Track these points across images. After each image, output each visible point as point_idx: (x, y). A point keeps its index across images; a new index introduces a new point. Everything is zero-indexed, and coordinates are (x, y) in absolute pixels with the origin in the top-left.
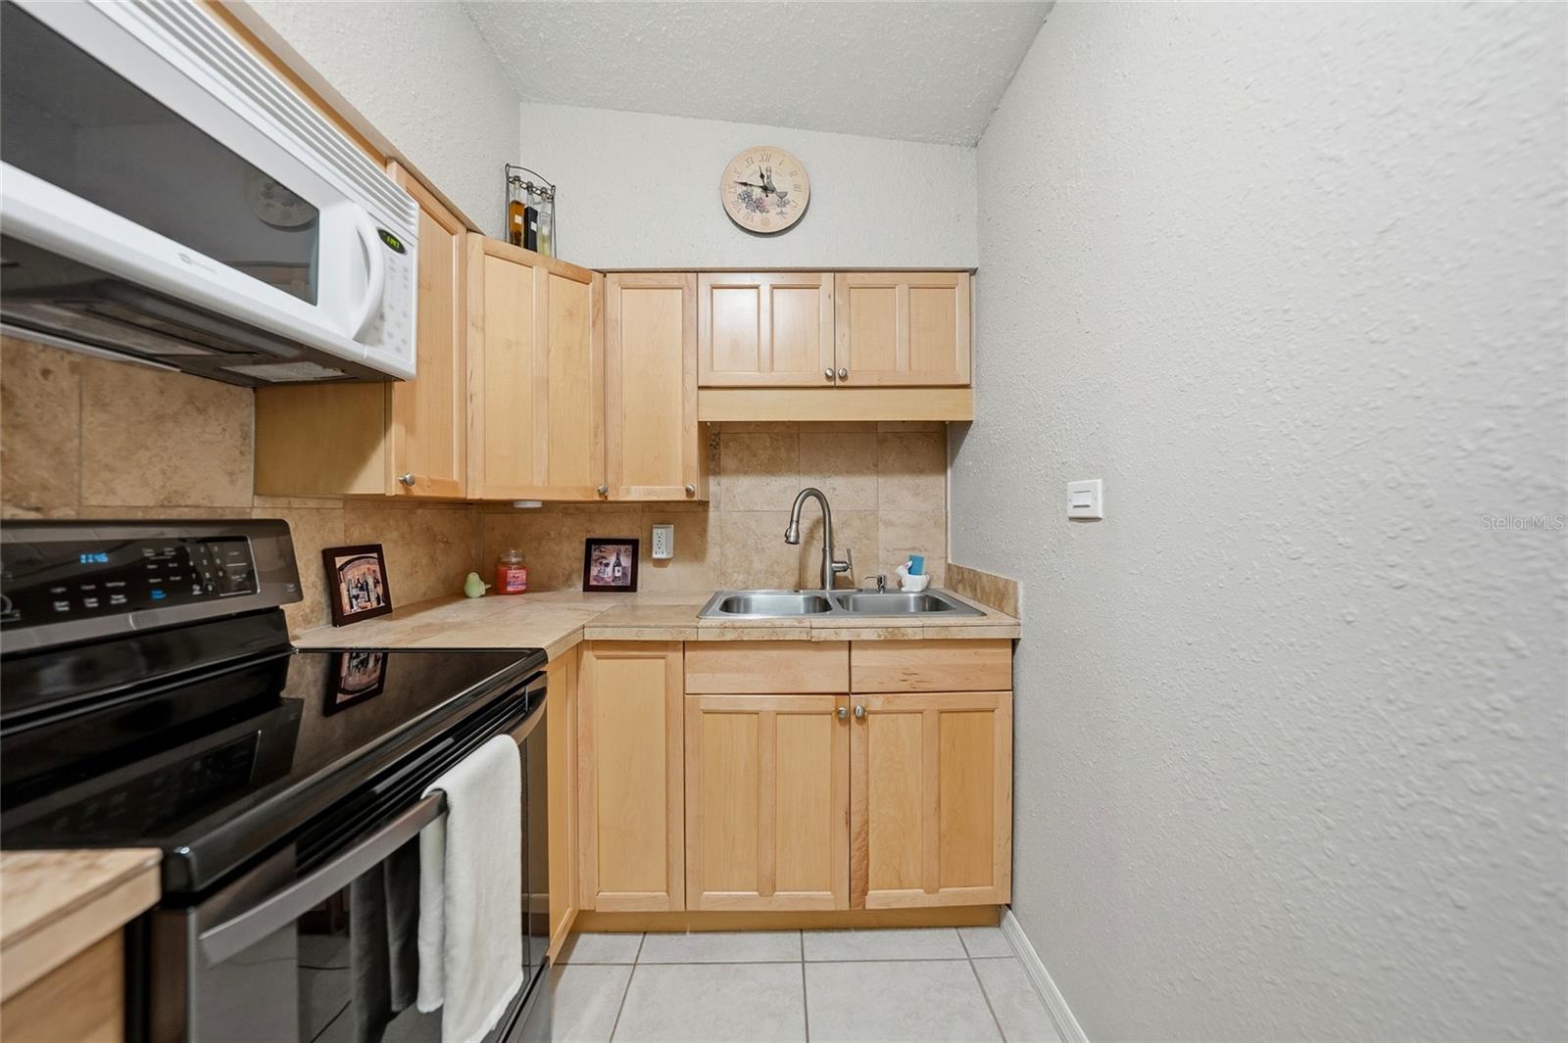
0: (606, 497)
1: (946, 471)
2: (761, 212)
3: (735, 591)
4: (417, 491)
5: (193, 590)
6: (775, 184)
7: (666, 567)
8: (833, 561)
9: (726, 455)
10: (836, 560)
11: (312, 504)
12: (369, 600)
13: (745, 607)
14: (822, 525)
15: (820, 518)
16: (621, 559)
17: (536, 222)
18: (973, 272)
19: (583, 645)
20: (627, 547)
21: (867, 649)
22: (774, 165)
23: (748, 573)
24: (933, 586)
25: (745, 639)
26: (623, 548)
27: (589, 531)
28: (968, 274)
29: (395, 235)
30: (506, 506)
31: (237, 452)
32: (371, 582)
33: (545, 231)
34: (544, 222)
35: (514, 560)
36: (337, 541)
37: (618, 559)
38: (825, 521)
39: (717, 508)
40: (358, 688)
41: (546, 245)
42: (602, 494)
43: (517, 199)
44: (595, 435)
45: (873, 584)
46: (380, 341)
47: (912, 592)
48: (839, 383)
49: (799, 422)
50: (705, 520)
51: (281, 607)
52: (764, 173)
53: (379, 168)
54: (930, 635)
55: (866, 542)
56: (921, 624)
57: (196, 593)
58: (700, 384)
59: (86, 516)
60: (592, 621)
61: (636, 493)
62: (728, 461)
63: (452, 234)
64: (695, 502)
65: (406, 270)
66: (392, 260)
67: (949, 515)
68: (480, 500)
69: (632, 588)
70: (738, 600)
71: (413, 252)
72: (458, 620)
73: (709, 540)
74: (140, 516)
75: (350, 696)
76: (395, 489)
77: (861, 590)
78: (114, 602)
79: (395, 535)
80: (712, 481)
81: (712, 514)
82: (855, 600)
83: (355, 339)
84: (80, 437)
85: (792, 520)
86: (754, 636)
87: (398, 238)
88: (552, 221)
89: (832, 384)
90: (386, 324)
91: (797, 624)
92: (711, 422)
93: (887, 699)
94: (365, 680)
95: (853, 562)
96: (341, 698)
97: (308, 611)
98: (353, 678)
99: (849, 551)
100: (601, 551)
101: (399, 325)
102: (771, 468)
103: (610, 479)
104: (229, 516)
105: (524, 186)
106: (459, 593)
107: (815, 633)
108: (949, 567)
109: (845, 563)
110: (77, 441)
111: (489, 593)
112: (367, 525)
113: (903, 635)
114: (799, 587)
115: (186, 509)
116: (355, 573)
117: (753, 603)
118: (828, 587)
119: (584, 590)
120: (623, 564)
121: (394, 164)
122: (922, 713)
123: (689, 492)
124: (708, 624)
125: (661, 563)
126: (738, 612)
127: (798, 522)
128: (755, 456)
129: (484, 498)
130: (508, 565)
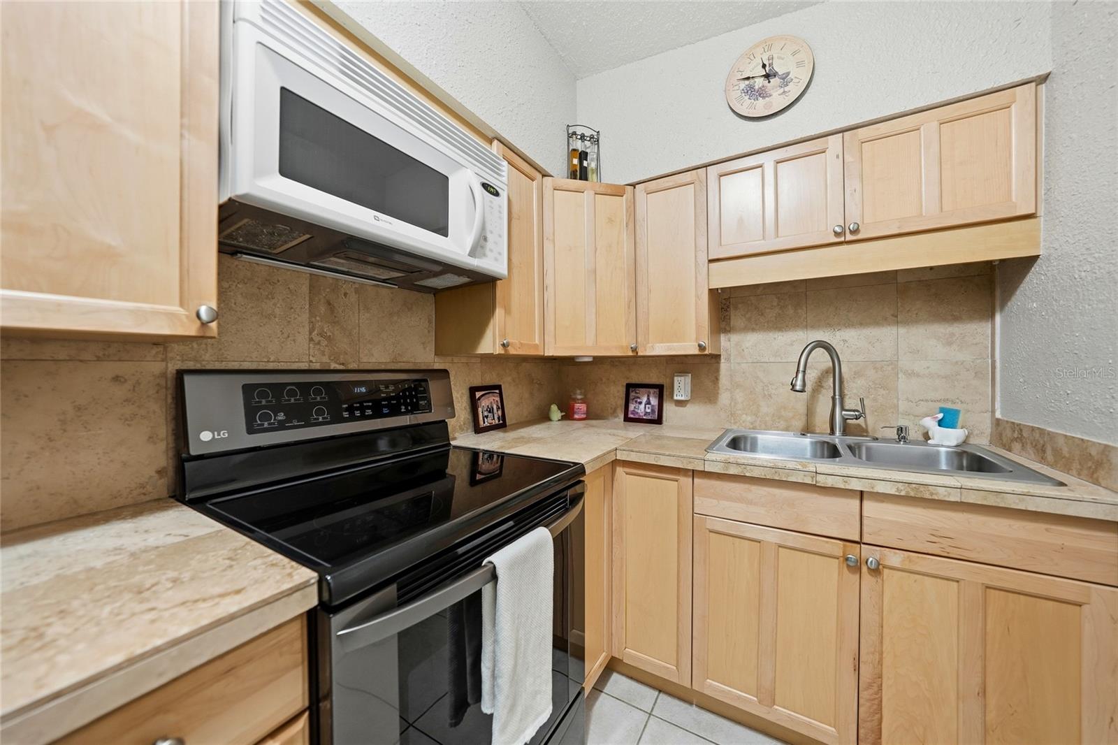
0: (637, 353)
1: (992, 316)
2: (764, 97)
3: (744, 430)
4: (512, 351)
5: (401, 409)
6: (777, 69)
7: (685, 406)
8: (843, 409)
9: (735, 315)
10: (847, 408)
11: (464, 360)
12: (494, 419)
13: (751, 445)
14: (832, 375)
15: (829, 368)
16: (651, 399)
17: (587, 160)
18: (1043, 79)
19: (616, 463)
20: (655, 390)
21: (883, 502)
22: (775, 52)
23: (756, 415)
24: (972, 441)
25: (747, 475)
26: (652, 391)
27: (628, 378)
28: (1033, 84)
29: (491, 185)
30: (569, 361)
31: (427, 331)
32: (495, 407)
33: (593, 165)
34: (592, 160)
35: (579, 397)
36: (477, 382)
37: (648, 399)
38: (835, 372)
39: (728, 360)
40: (488, 472)
41: (595, 175)
42: (634, 350)
43: (575, 148)
44: (629, 308)
45: (893, 434)
46: (485, 255)
47: (942, 446)
48: (849, 237)
49: (806, 280)
50: (718, 370)
51: (446, 420)
52: (766, 62)
53: (486, 146)
54: (972, 498)
55: (882, 392)
56: (959, 485)
57: (403, 410)
58: (710, 258)
59: (362, 367)
60: (622, 446)
61: (660, 349)
62: (737, 319)
63: (533, 180)
64: (706, 355)
65: (500, 207)
66: (491, 202)
67: (998, 364)
68: (553, 356)
69: (659, 421)
70: (745, 438)
71: (504, 195)
72: (540, 436)
73: (720, 386)
74: (383, 367)
75: (483, 476)
76: (499, 350)
77: (877, 439)
78: (367, 414)
79: (509, 379)
80: (723, 337)
81: (723, 365)
82: (868, 449)
83: (469, 255)
84: (359, 327)
85: (798, 371)
86: (756, 473)
87: (494, 186)
88: (598, 159)
89: (842, 239)
90: (488, 244)
91: (800, 467)
92: (721, 288)
93: (908, 557)
94: (492, 467)
95: (867, 412)
96: (478, 477)
97: (462, 423)
98: (485, 466)
99: (862, 400)
100: (636, 393)
101: (496, 243)
102: (779, 324)
103: (639, 339)
104: (423, 367)
105: (579, 137)
106: (545, 417)
107: (820, 478)
108: (998, 422)
109: (858, 411)
110: (357, 328)
111: (563, 418)
112: (493, 373)
113: (932, 494)
114: (806, 430)
115: (402, 364)
116: (487, 402)
117: (759, 442)
118: (838, 433)
119: (624, 421)
120: (652, 402)
121: (496, 141)
122: (958, 582)
123: (701, 348)
124: (714, 458)
125: (680, 403)
126: (745, 450)
127: (804, 372)
128: (762, 314)
129: (555, 355)
130: (575, 400)
